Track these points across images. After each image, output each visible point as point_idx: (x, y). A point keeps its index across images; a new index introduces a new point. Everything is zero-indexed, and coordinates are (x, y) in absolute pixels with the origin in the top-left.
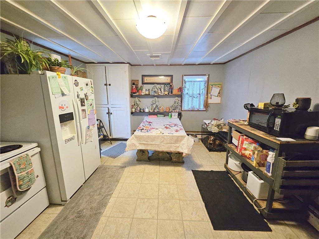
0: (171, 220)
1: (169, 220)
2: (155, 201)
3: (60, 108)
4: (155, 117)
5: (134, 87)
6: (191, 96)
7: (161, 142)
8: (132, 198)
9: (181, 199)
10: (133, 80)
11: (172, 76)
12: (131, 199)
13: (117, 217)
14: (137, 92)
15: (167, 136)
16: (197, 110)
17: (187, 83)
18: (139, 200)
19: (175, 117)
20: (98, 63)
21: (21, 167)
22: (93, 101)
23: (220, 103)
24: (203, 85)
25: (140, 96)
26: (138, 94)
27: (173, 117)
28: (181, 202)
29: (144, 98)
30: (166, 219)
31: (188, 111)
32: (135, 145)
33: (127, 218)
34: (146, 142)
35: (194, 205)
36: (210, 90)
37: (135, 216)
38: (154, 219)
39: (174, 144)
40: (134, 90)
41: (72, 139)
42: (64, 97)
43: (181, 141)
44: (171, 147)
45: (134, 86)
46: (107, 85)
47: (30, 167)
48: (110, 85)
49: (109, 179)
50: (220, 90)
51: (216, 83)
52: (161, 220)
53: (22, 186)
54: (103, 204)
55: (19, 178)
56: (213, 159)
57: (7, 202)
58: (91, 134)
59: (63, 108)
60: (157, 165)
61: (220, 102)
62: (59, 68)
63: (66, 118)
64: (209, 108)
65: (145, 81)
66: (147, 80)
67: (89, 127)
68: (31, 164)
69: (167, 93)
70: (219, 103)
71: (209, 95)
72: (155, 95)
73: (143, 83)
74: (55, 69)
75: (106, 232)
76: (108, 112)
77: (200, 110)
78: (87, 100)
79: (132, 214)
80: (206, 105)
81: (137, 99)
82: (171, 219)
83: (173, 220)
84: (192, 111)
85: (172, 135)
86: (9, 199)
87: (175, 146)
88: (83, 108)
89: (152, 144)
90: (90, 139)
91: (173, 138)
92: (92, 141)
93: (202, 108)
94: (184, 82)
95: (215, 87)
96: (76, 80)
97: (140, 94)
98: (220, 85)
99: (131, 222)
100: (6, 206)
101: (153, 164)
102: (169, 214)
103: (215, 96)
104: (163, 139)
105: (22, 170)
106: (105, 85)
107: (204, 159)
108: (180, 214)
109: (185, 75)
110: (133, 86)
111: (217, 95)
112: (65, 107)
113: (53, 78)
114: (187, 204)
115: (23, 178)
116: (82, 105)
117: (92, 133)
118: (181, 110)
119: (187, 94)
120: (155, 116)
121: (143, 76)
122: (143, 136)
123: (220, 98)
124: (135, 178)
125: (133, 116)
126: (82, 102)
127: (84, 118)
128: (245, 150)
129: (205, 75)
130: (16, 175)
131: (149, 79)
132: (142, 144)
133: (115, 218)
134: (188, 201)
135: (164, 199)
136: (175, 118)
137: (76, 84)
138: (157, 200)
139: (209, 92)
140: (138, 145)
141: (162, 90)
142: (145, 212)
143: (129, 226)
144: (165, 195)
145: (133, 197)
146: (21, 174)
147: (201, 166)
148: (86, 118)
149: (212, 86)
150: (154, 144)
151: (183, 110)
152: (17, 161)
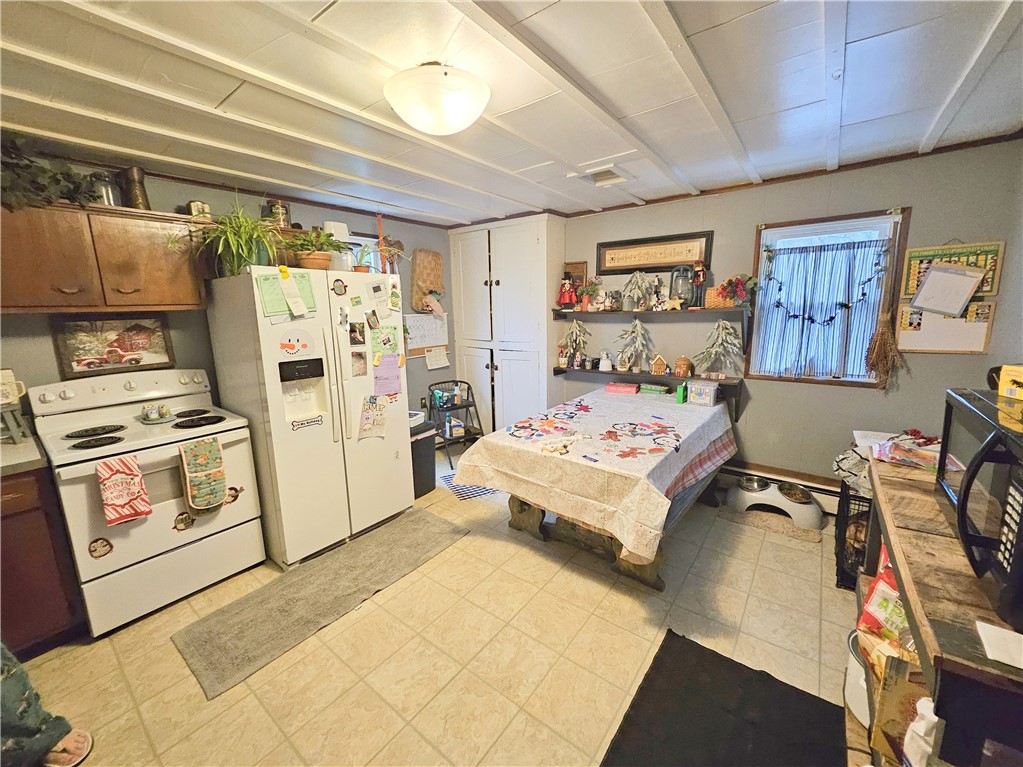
0: (439, 751)
1: (434, 748)
2: (451, 668)
3: (283, 346)
4: (628, 392)
5: (567, 287)
6: (796, 317)
7: (553, 482)
8: (407, 626)
9: (529, 710)
10: (567, 264)
11: (709, 236)
12: (403, 627)
13: (337, 656)
14: (577, 302)
15: (571, 463)
16: (830, 378)
17: (782, 259)
18: (417, 640)
19: (703, 402)
20: (473, 224)
21: (198, 462)
22: (394, 332)
23: (981, 353)
24: (867, 264)
25: (585, 317)
26: (577, 308)
27: (691, 397)
28: (522, 717)
29: (596, 322)
30: (428, 737)
31: (780, 379)
32: (480, 472)
33: (352, 670)
34: (513, 469)
35: (554, 756)
36: (913, 283)
37: (370, 679)
38: (401, 717)
39: (596, 499)
40: (567, 296)
41: (317, 421)
42: (297, 323)
43: (621, 495)
44: (585, 507)
45: (567, 281)
46: (491, 285)
47: (218, 465)
48: (498, 283)
49: (405, 550)
50: (983, 281)
51: (957, 248)
52: (416, 731)
53: (197, 500)
54: (339, 607)
55: (191, 481)
56: (825, 625)
57: (177, 521)
58: (379, 418)
59: (293, 347)
60: (556, 562)
61: (981, 350)
62: (309, 254)
63: (301, 371)
64: (902, 373)
65: (609, 264)
66: (616, 258)
67: (373, 401)
68: (218, 460)
69: (677, 304)
70: (972, 353)
71: (905, 310)
72: (635, 310)
73: (601, 272)
74: (304, 257)
75: (289, 676)
76: (489, 363)
77: (849, 379)
78: (371, 328)
79: (370, 668)
80: (885, 358)
81: (574, 326)
82: (443, 749)
83: (444, 756)
84: (797, 380)
85: (591, 464)
86: (181, 517)
87: (599, 508)
88: (358, 349)
89: (528, 482)
90: (377, 431)
91: (591, 477)
92: (383, 438)
93: (857, 369)
94: (765, 255)
95: (945, 270)
96: (337, 280)
97: (584, 310)
98: (986, 253)
99: (348, 686)
100: (175, 527)
101: (548, 554)
102: (450, 731)
103: (947, 315)
104: (559, 472)
105: (198, 467)
106: (486, 283)
107: (777, 607)
108: (480, 755)
109: (768, 227)
110: (564, 282)
111: (958, 309)
112: (298, 346)
113: (266, 279)
114: (532, 736)
115: (200, 484)
116: (354, 341)
117: (385, 415)
118: (747, 374)
119: (779, 304)
120: (628, 389)
121: (603, 247)
122: (504, 448)
123: (983, 326)
124: (461, 574)
125: (565, 382)
126: (355, 334)
127: (357, 375)
128: (873, 633)
129: (882, 213)
130: (187, 473)
131: (621, 255)
132: (501, 472)
133: (332, 654)
134: (546, 731)
135: (479, 677)
136: (701, 405)
137: (340, 288)
138: (460, 668)
139: (902, 295)
140: (492, 474)
141: (665, 291)
142: (397, 683)
143: (339, 691)
144: (494, 667)
145: (410, 623)
146: (195, 474)
147: (729, 630)
148: (365, 373)
149: (924, 265)
150: (533, 483)
151: (753, 372)
152: (192, 447)
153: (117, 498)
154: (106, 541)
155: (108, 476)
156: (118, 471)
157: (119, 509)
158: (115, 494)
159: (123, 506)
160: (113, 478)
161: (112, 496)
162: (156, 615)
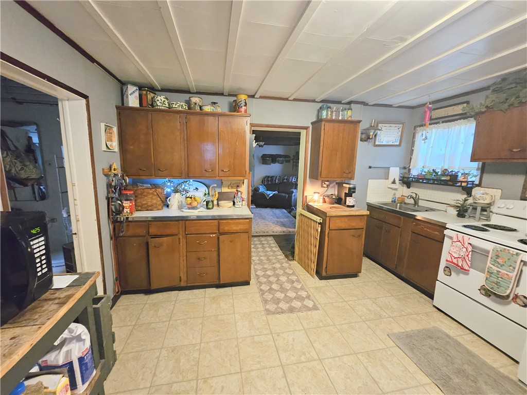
21: (497, 260)
57: (482, 288)
68: (511, 268)
100: (480, 290)
130: (488, 262)
146: (492, 266)
152: (499, 250)
153: (455, 252)
154: (450, 269)
155: (455, 241)
156: (459, 241)
157: (453, 258)
158: (454, 250)
159: (455, 258)
160: (457, 243)
161: (453, 250)
162: (449, 318)
